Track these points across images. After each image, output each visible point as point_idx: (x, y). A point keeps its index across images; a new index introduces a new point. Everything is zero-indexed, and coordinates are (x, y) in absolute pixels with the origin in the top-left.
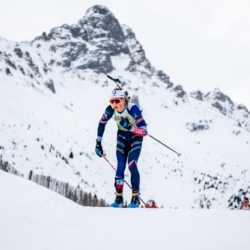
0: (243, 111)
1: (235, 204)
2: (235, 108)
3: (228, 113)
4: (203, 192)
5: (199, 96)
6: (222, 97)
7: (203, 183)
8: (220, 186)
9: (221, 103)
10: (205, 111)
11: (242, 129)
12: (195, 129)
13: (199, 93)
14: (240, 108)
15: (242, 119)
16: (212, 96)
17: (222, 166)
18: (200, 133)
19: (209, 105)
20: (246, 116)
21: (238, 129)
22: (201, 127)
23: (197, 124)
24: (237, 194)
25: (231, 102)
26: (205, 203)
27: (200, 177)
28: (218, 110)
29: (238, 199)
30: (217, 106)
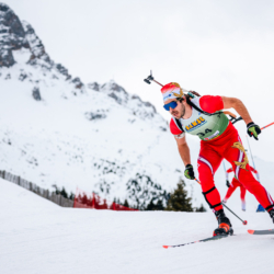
0: (136, 101)
1: (133, 187)
2: (130, 97)
3: (123, 103)
4: (103, 176)
5: (96, 87)
6: (117, 88)
7: (102, 168)
8: (118, 171)
9: (117, 93)
10: (101, 101)
11: (137, 118)
12: (93, 118)
13: (96, 84)
14: (134, 97)
15: (136, 108)
16: (107, 87)
17: (120, 151)
18: (98, 121)
19: (106, 95)
20: (140, 105)
21: (133, 117)
22: (99, 116)
23: (95, 113)
24: (134, 178)
25: (126, 93)
26: (105, 187)
27: (99, 163)
28: (113, 100)
29: (135, 182)
30: (113, 96)
